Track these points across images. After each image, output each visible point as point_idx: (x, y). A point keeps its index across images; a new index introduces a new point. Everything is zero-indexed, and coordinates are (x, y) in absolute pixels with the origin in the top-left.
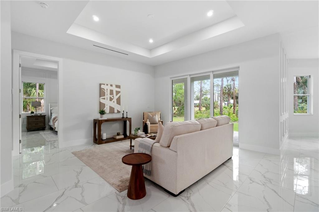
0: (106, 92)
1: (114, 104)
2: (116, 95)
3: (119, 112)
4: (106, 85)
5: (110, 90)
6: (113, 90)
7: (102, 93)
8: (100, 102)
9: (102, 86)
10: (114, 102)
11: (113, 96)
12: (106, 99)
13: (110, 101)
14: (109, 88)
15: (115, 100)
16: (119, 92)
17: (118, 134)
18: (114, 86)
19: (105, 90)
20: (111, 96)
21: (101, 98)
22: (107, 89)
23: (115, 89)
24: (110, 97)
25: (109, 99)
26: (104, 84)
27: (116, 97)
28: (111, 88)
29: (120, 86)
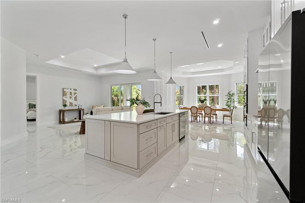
0: (67, 93)
1: (72, 101)
3: (76, 105)
6: (72, 92)
7: (64, 94)
8: (63, 99)
9: (65, 90)
10: (72, 99)
11: (72, 96)
12: (67, 97)
13: (70, 99)
14: (69, 91)
15: (73, 98)
16: (76, 93)
17: (75, 119)
18: (73, 90)
20: (71, 96)
21: (64, 97)
22: (68, 92)
23: (73, 91)
25: (69, 97)
26: (66, 89)
27: (74, 96)
28: (71, 91)
29: (76, 90)
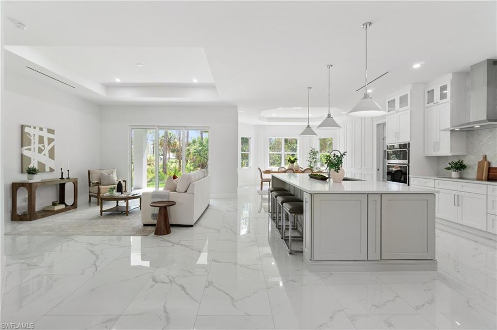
0: (32, 138)
2: (48, 145)
3: (52, 170)
4: (32, 127)
5: (39, 136)
6: (43, 137)
7: (24, 140)
8: (22, 155)
9: (26, 130)
11: (44, 146)
12: (32, 150)
13: (39, 154)
14: (38, 133)
15: (46, 152)
16: (53, 140)
17: (54, 204)
18: (45, 130)
19: (31, 136)
20: (41, 146)
21: (24, 148)
22: (34, 135)
23: (46, 136)
24: (39, 147)
25: (37, 150)
26: (30, 127)
27: (48, 148)
28: (41, 133)
29: (54, 131)
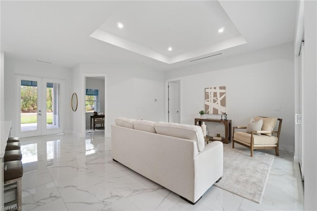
0: (210, 95)
1: (218, 106)
2: (220, 97)
3: (223, 114)
4: (209, 88)
5: (214, 93)
6: (216, 93)
7: (207, 96)
8: (205, 104)
9: (207, 90)
10: (217, 104)
11: (217, 98)
12: (210, 101)
13: (214, 103)
14: (213, 91)
15: (219, 101)
16: (224, 93)
17: (218, 136)
18: (218, 88)
19: (209, 93)
20: (215, 98)
21: (206, 100)
22: (211, 92)
23: (218, 91)
24: (214, 99)
25: (212, 101)
26: (208, 88)
27: (219, 99)
28: (215, 91)
